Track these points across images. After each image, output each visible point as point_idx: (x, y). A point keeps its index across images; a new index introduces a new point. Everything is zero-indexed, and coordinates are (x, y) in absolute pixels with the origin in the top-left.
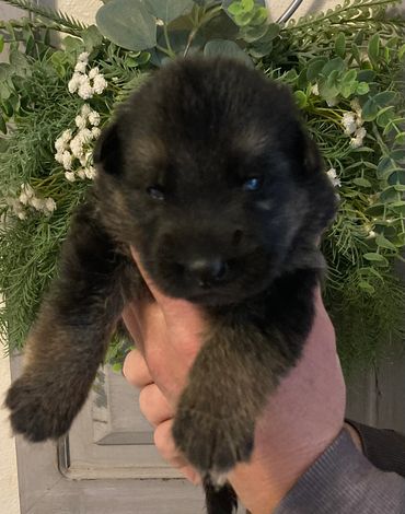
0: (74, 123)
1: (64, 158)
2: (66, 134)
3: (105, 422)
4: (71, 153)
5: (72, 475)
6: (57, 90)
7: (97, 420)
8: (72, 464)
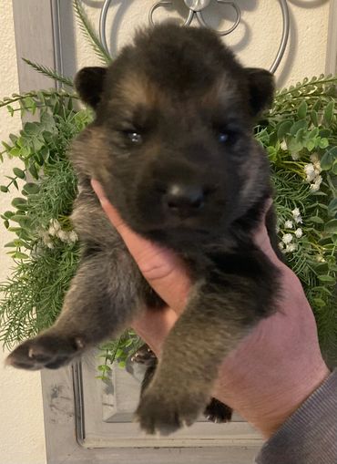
3: (112, 406)
5: (86, 445)
7: (105, 404)
8: (86, 436)
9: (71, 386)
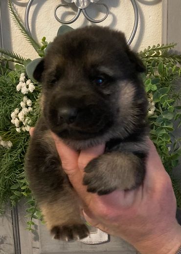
0: (20, 105)
1: (15, 122)
2: (16, 110)
3: (38, 248)
4: (19, 119)
6: (12, 90)
7: (34, 248)
9: (12, 236)
